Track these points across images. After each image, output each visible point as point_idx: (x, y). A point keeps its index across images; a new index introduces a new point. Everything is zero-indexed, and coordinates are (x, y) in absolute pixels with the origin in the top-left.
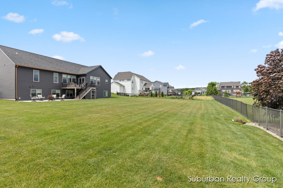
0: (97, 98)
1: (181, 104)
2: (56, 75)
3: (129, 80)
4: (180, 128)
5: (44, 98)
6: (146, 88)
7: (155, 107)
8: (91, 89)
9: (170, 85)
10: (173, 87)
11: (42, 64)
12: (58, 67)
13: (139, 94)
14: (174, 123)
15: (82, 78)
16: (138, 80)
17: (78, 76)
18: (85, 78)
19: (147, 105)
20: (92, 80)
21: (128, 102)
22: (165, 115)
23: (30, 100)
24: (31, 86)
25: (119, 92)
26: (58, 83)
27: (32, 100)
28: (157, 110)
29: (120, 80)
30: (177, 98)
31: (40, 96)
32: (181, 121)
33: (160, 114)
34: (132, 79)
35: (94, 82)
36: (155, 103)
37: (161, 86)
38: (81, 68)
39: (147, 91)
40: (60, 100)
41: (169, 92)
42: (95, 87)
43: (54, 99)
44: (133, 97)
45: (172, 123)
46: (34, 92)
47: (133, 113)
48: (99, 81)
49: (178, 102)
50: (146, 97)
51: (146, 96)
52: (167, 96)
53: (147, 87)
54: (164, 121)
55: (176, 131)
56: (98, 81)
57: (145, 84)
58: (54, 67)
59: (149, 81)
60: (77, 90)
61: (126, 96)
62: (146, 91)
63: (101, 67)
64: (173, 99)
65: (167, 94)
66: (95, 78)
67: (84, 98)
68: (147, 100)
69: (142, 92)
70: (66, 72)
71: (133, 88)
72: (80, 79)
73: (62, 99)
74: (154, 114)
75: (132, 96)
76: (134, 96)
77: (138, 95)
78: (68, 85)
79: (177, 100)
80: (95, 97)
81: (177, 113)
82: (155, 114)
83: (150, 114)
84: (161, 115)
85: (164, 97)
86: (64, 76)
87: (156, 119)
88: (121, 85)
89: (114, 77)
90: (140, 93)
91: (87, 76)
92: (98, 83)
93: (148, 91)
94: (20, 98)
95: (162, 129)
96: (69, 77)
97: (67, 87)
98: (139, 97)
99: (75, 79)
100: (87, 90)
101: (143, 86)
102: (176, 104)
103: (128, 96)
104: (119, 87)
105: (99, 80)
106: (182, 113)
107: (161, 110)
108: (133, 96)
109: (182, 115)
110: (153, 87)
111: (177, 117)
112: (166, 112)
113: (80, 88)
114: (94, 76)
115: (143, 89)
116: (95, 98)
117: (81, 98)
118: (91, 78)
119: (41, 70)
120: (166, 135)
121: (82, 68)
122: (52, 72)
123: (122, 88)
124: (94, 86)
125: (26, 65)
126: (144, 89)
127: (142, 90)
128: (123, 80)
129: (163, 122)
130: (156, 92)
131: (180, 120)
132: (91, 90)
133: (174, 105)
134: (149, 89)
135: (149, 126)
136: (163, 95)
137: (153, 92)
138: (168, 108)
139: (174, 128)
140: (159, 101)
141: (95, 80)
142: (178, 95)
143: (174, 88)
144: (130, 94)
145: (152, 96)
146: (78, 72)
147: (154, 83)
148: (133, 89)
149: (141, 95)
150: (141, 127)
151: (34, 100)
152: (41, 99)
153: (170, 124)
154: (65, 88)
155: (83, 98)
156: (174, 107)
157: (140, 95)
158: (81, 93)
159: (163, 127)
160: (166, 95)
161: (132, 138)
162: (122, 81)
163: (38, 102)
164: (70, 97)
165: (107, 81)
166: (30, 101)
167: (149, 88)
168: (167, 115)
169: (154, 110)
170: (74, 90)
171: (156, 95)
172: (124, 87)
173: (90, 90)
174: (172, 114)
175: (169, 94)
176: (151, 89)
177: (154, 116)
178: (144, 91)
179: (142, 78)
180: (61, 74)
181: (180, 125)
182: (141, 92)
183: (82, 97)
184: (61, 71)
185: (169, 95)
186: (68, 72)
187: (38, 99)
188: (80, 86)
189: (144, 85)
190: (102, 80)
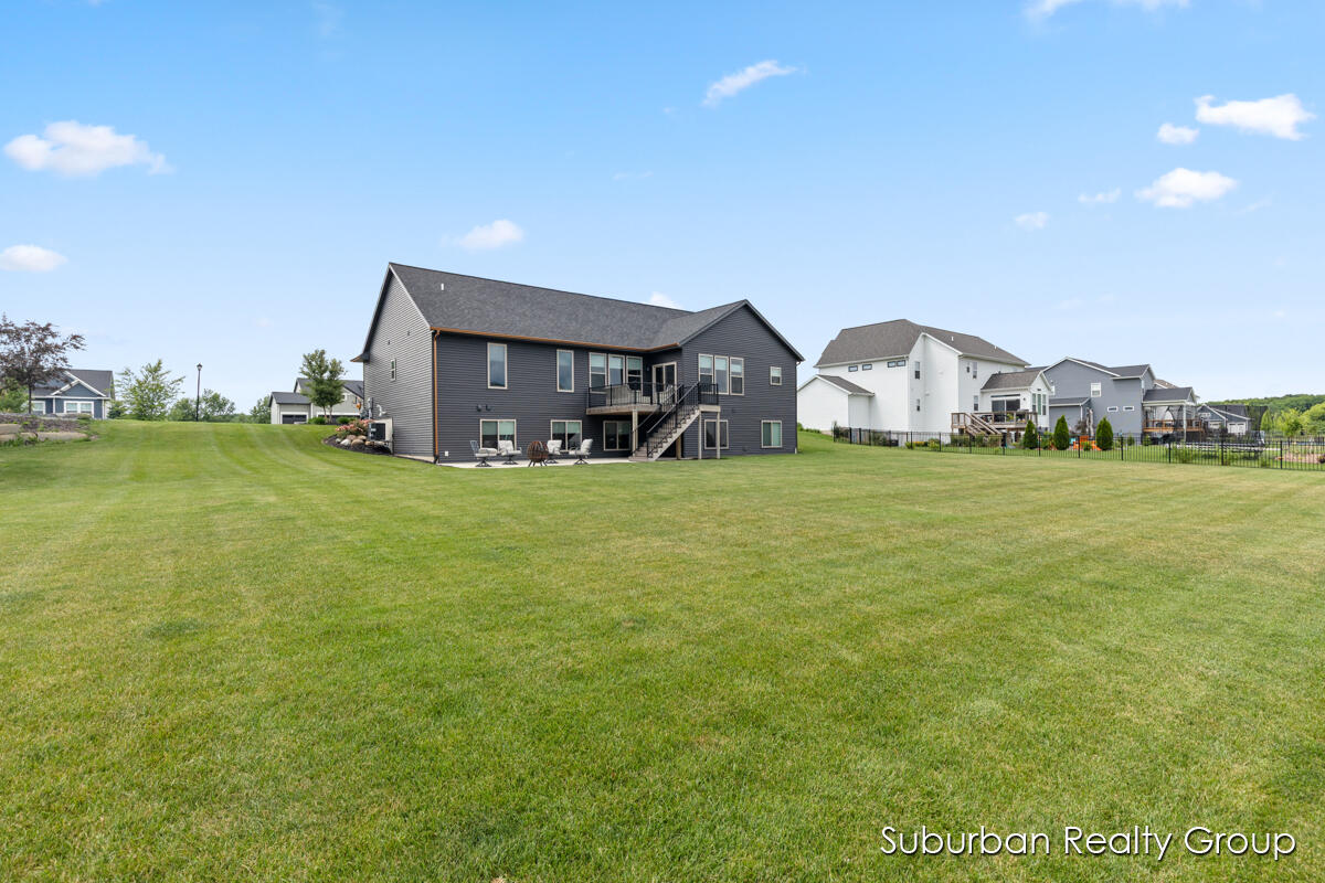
0: (726, 454)
1: (1240, 498)
2: (565, 359)
3: (897, 360)
4: (1190, 719)
5: (519, 452)
6: (994, 402)
7: (1032, 513)
8: (697, 413)
9: (1163, 382)
10: (1188, 393)
11: (518, 318)
12: (574, 324)
13: (952, 435)
14: (1145, 650)
15: (664, 365)
16: (946, 359)
17: (650, 357)
18: (675, 363)
19: (975, 499)
20: (708, 370)
21: (869, 476)
22: (1087, 576)
23: (473, 460)
24: (480, 406)
25: (844, 424)
26: (573, 391)
27: (476, 461)
28: (1036, 534)
29: (853, 367)
30: (1215, 457)
31: (506, 447)
32: (1216, 641)
33: (1047, 566)
34: (916, 354)
35: (715, 381)
36: (1036, 489)
37: (1096, 387)
38: (665, 321)
39: (1002, 420)
40: (571, 462)
41: (1160, 424)
42: (717, 404)
43: (552, 457)
44: (916, 452)
45: (1130, 646)
46: (490, 432)
47: (858, 545)
48: (739, 374)
49: (1221, 487)
50: (996, 453)
51: (994, 443)
52: (1138, 448)
53: (1003, 394)
54: (1059, 622)
55: (1144, 742)
56: (733, 373)
57: (993, 382)
58: (559, 328)
59: (1020, 364)
60: (641, 416)
61: (880, 445)
62: (998, 418)
63: (747, 308)
64: (1184, 462)
65: (1144, 434)
66: (721, 364)
67: (670, 453)
68: (992, 471)
69: (973, 422)
70: (601, 344)
71: (919, 401)
72: (659, 371)
73: (581, 457)
74: (1000, 562)
75: (910, 447)
76: (926, 445)
77: (946, 440)
78: (608, 401)
79: (1212, 474)
80: (718, 448)
81: (1198, 567)
82: (1010, 562)
83: (970, 562)
84: (1051, 572)
85: (1116, 452)
86: (596, 361)
87: (998, 605)
88: (855, 391)
89: (824, 353)
90: (961, 431)
91: (685, 354)
92: (736, 382)
93: (1009, 419)
94: (447, 453)
95: (1011, 705)
96: (616, 363)
97: (603, 408)
98: (955, 449)
99: (638, 372)
100: (679, 418)
101: (978, 394)
102: (1196, 499)
103: (895, 444)
104: (846, 399)
105: (738, 369)
106: (1245, 567)
107: (1067, 535)
108: (918, 445)
109: (1241, 586)
110: (1044, 392)
111: (1184, 596)
112: (1103, 555)
113: (653, 409)
114: (716, 351)
115: (976, 408)
116: (719, 453)
117: (656, 456)
118: (704, 362)
119: (512, 343)
120: (1029, 775)
121: (669, 322)
122: (551, 347)
123: (862, 403)
124: (716, 400)
125: (464, 329)
126: (986, 408)
127: (970, 410)
128: (867, 365)
129: (1044, 637)
130: (1062, 422)
131: (1213, 630)
132: (698, 418)
133: (1181, 506)
134: (1014, 405)
135: (914, 660)
136: (1105, 440)
137: (1043, 422)
138: (1131, 525)
139: (1141, 705)
140: (1067, 478)
141: (720, 373)
142: (1224, 436)
143: (1193, 398)
144: (902, 433)
145: (1032, 441)
146: (651, 340)
147: (1048, 371)
148: (918, 409)
149: (965, 440)
150: (856, 659)
151: (484, 460)
152: (510, 458)
153: (1103, 658)
154: (600, 413)
155: (663, 455)
156: (1177, 520)
157: (955, 442)
158: (655, 430)
159: (1034, 683)
160: (1131, 442)
161: (731, 744)
162: (860, 367)
163: (496, 470)
164: (618, 449)
165: (775, 372)
166: (472, 465)
167: (1018, 401)
168: (1101, 578)
169: (1014, 534)
170: (628, 417)
171: (1061, 440)
172: (871, 397)
173: (693, 417)
174: (1149, 568)
175: (1158, 433)
176: (1026, 405)
177: (995, 574)
178: (985, 418)
179: (972, 350)
180: (582, 351)
181: (1202, 677)
182: (969, 423)
183: (661, 451)
184: (582, 341)
185: (1155, 441)
186: (608, 344)
187: (499, 458)
188: (651, 403)
189: (986, 387)
190: (756, 370)
